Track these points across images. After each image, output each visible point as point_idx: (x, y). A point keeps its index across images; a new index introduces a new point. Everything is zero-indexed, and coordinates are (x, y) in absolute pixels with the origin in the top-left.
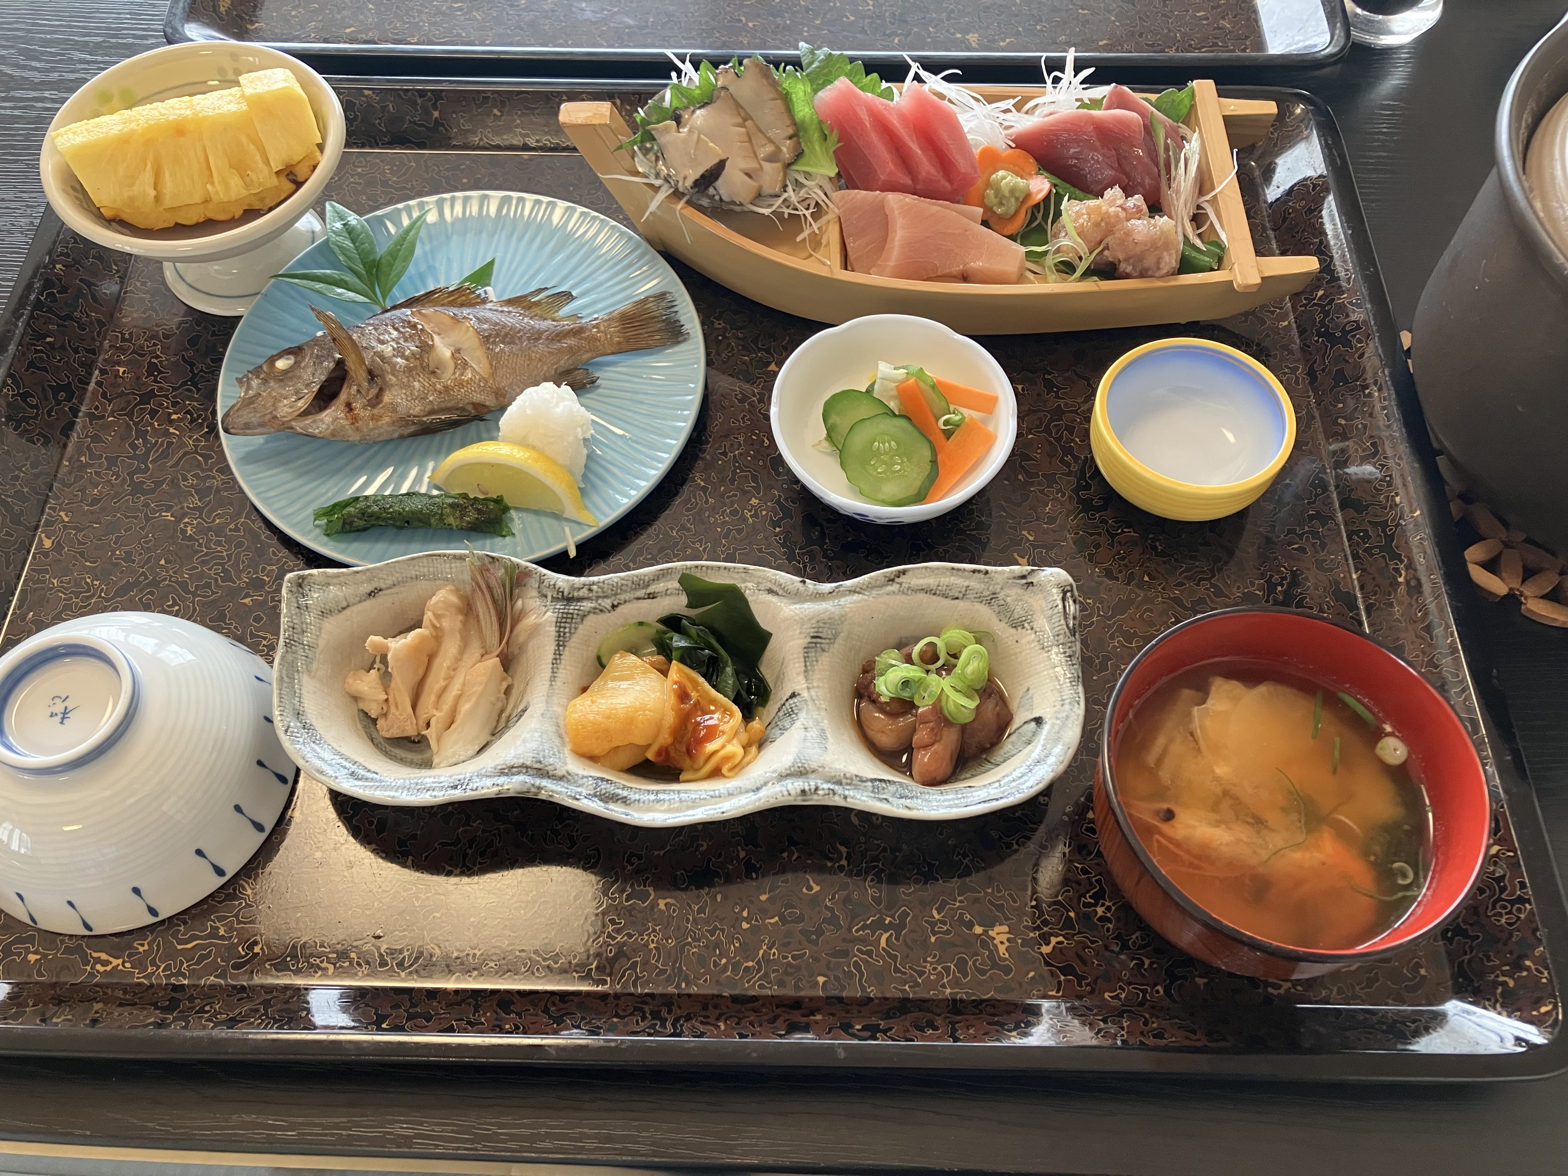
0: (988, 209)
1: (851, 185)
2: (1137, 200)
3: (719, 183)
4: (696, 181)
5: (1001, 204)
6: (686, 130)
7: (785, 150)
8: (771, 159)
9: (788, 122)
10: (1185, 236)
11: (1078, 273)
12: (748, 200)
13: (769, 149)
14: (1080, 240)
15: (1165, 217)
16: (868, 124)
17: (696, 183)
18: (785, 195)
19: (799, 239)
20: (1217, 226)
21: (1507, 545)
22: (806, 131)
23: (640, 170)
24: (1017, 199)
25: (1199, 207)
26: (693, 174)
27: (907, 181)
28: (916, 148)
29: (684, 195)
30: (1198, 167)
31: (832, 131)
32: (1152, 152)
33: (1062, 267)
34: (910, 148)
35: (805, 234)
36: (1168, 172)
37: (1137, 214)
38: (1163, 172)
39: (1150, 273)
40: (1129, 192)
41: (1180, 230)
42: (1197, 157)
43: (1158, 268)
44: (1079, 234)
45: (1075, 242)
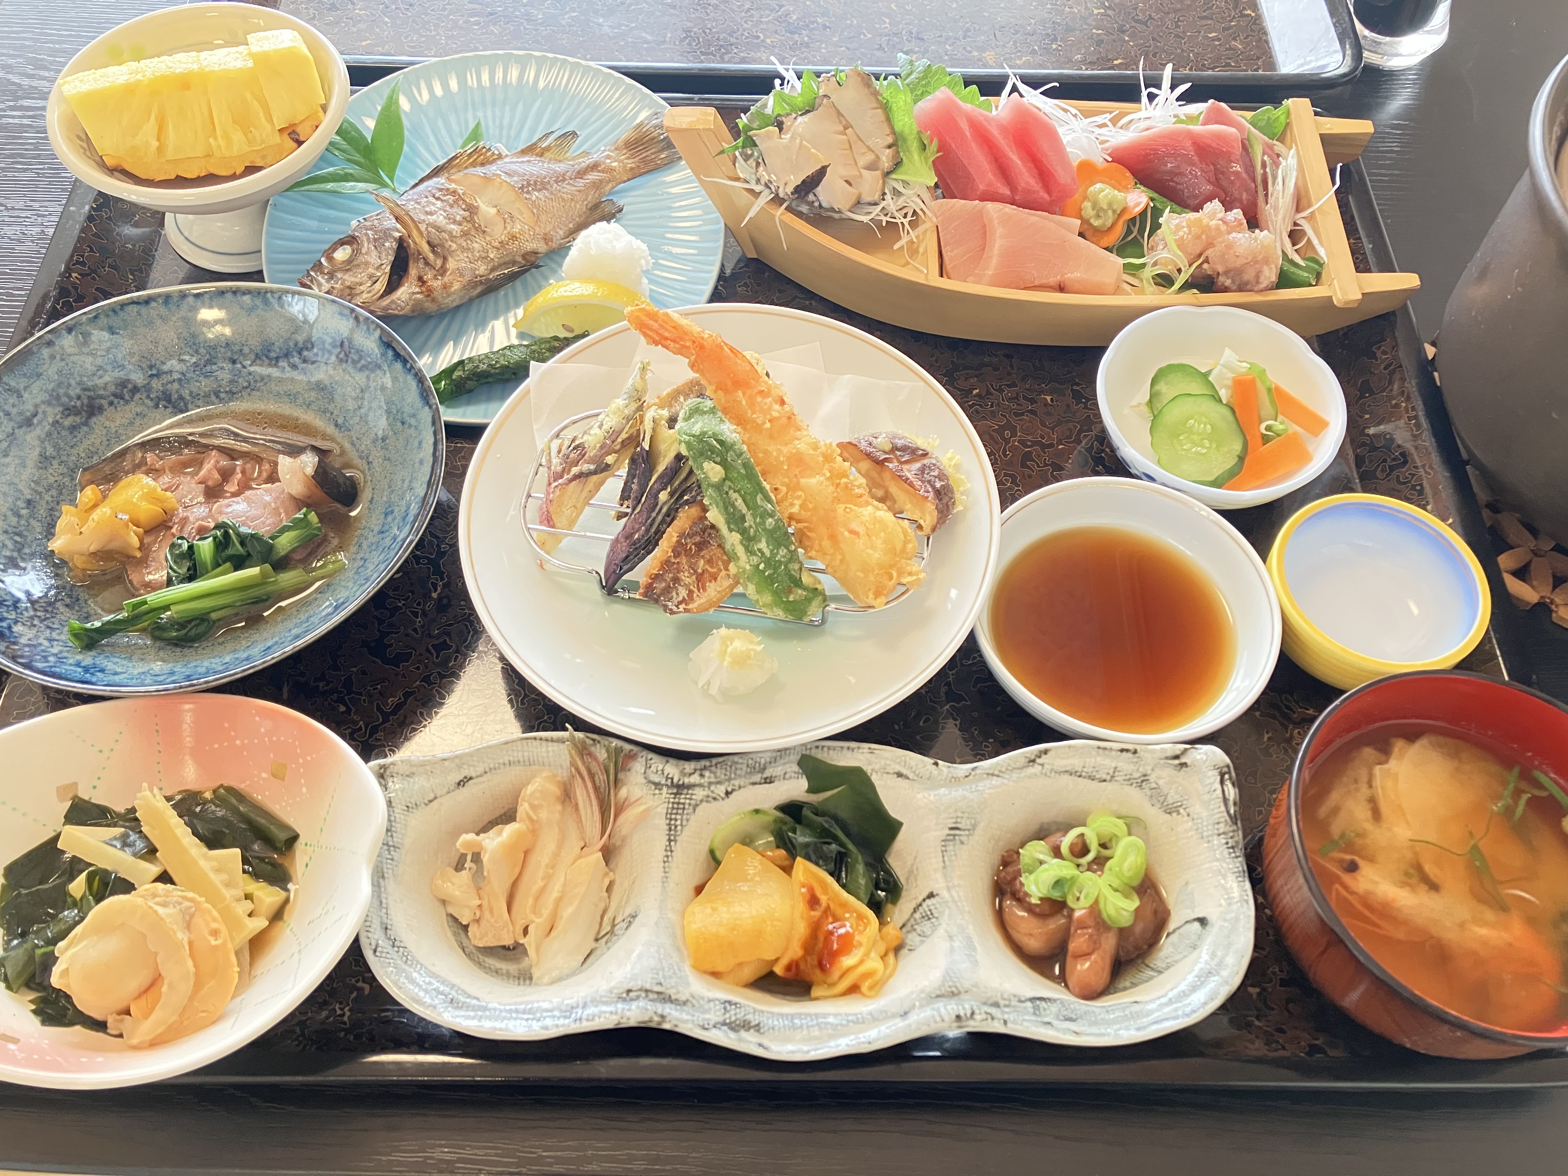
0: (1085, 222)
1: (949, 194)
2: (1237, 214)
3: (819, 190)
4: (798, 186)
5: (1098, 216)
6: (788, 136)
7: (884, 159)
8: (871, 167)
9: (888, 131)
10: (1283, 251)
11: (1177, 286)
12: (848, 207)
13: (870, 157)
14: (1180, 253)
15: (1266, 232)
16: (968, 134)
17: (797, 190)
18: (883, 204)
19: (896, 247)
20: (1315, 242)
21: (1536, 553)
22: (905, 140)
23: (741, 176)
24: (1114, 211)
25: (1295, 224)
26: (795, 180)
27: (1006, 191)
28: (1015, 159)
29: (783, 201)
30: (1296, 183)
31: (931, 141)
32: (1250, 167)
33: (1160, 280)
34: (1011, 160)
35: (903, 242)
36: (1266, 188)
37: (1237, 228)
38: (1260, 188)
39: (1248, 287)
40: (1228, 207)
41: (1278, 245)
42: (1295, 174)
43: (1258, 282)
44: (1179, 246)
45: (1175, 254)
